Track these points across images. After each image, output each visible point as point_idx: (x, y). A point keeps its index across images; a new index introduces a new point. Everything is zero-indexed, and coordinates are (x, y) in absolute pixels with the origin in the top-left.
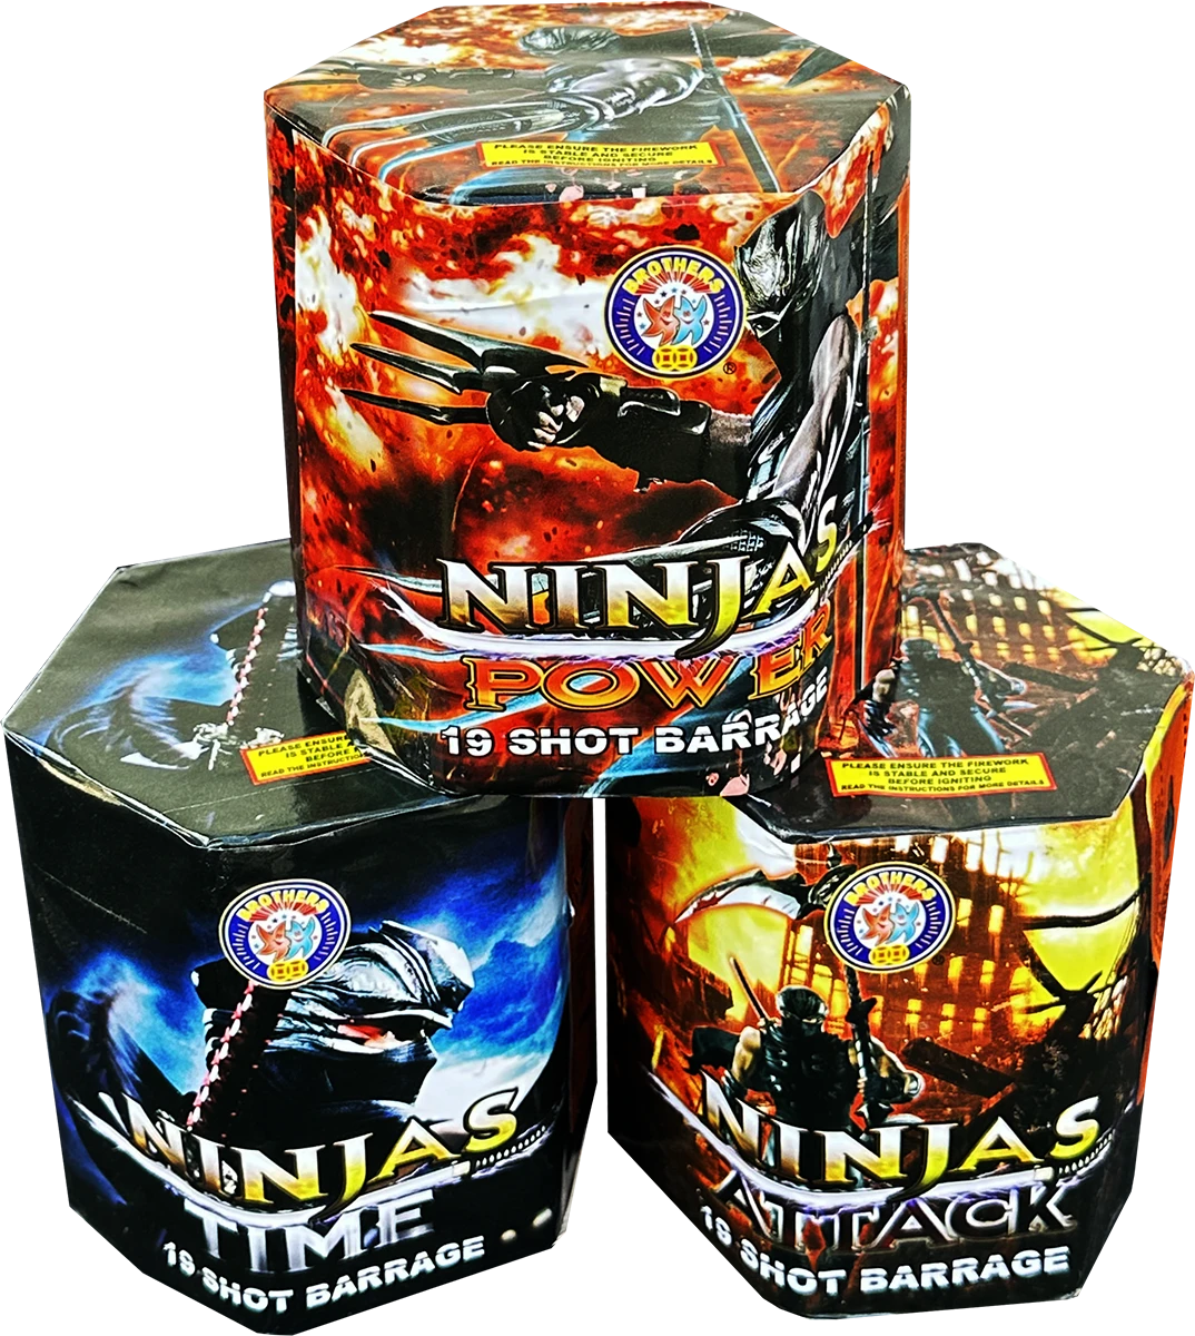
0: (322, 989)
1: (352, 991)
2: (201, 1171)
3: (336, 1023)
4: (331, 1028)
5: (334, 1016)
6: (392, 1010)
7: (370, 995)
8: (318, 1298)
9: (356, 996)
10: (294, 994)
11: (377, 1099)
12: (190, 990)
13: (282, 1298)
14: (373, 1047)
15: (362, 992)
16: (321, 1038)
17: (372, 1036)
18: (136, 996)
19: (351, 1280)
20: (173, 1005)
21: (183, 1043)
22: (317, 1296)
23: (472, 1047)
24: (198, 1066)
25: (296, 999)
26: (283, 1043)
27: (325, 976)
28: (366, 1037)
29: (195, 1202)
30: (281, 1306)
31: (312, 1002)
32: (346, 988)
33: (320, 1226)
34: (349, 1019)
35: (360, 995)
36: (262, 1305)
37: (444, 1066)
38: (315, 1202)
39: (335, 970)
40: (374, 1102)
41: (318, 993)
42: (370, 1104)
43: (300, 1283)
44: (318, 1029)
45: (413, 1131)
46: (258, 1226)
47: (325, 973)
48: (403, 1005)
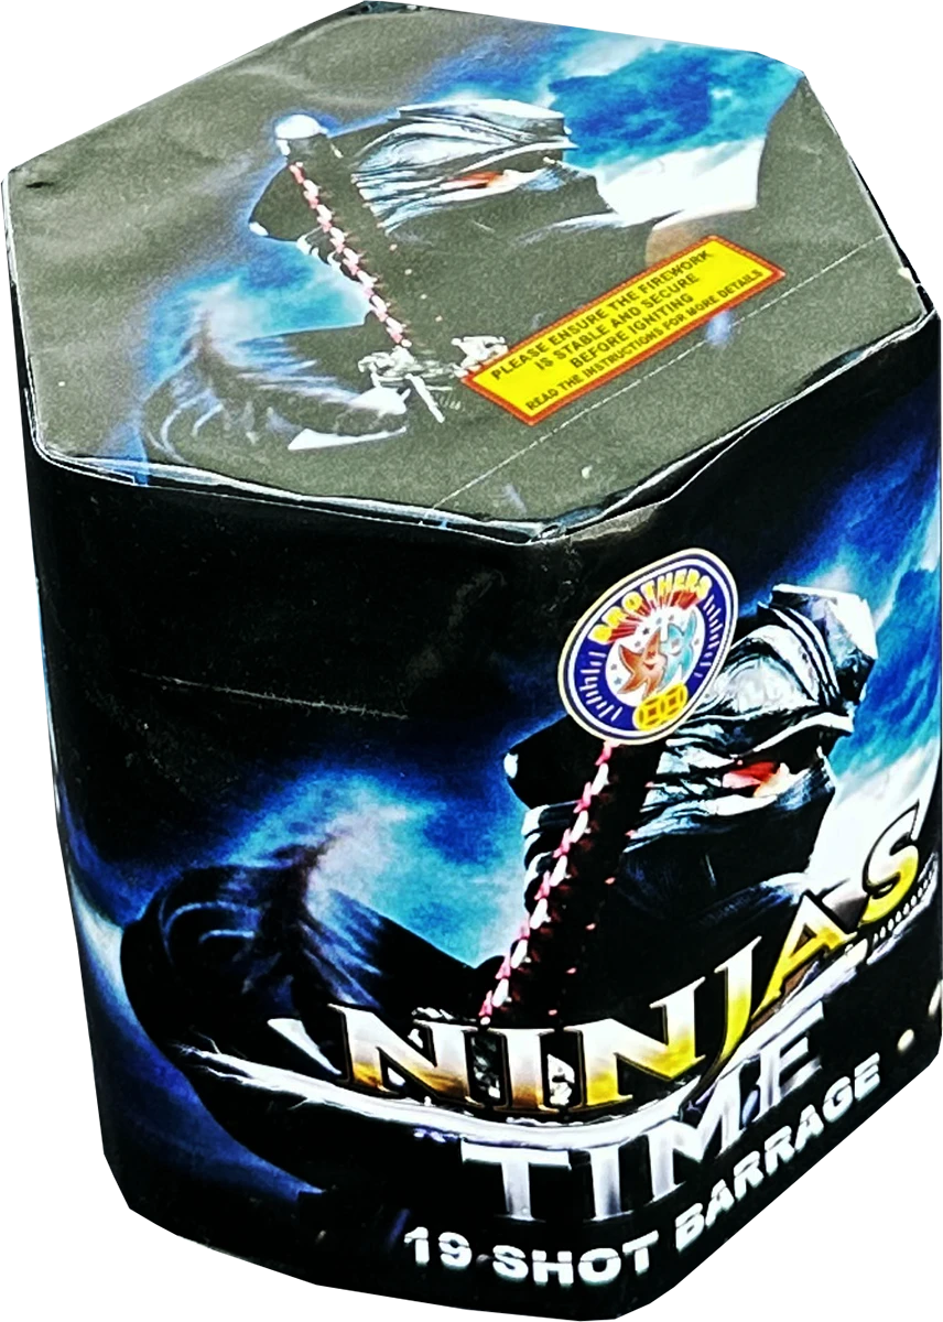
0: (702, 723)
1: (738, 714)
2: (506, 1088)
3: (720, 772)
4: (715, 782)
5: (716, 762)
6: (785, 727)
7: (759, 713)
8: (688, 1231)
9: (743, 721)
10: (670, 743)
11: (767, 879)
12: (498, 789)
13: (640, 1249)
14: (764, 797)
15: (750, 711)
16: (703, 805)
17: (763, 777)
18: (379, 827)
19: (726, 1184)
20: (460, 824)
21: (478, 880)
22: (688, 1228)
23: (874, 754)
24: (505, 913)
25: (672, 750)
26: (652, 829)
27: (706, 701)
28: (756, 782)
29: (485, 1142)
30: (641, 1263)
31: (692, 750)
32: (731, 712)
33: (691, 1115)
34: (736, 760)
35: (747, 717)
36: (614, 1269)
37: (843, 796)
38: (687, 1075)
39: (717, 687)
40: (764, 884)
41: (699, 731)
42: (759, 890)
43: (663, 1217)
44: (699, 789)
45: (805, 914)
46: (602, 1144)
47: (707, 696)
48: (799, 714)
